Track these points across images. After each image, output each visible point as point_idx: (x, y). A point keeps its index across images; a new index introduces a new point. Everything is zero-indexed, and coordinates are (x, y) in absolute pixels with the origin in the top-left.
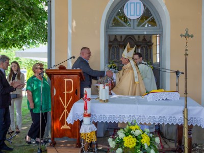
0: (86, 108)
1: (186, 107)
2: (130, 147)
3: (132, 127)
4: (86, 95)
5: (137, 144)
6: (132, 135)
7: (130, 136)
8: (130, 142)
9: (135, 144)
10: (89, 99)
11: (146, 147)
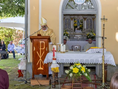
0: (54, 55)
1: (103, 55)
2: (76, 72)
3: (76, 64)
4: (54, 49)
5: (79, 71)
6: (77, 67)
7: (76, 68)
8: (76, 70)
9: (78, 71)
10: (55, 51)
11: (83, 72)
